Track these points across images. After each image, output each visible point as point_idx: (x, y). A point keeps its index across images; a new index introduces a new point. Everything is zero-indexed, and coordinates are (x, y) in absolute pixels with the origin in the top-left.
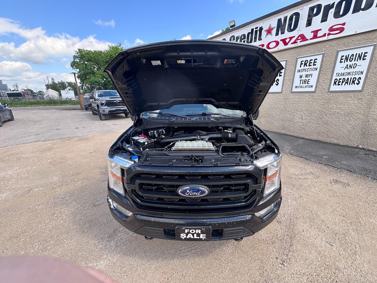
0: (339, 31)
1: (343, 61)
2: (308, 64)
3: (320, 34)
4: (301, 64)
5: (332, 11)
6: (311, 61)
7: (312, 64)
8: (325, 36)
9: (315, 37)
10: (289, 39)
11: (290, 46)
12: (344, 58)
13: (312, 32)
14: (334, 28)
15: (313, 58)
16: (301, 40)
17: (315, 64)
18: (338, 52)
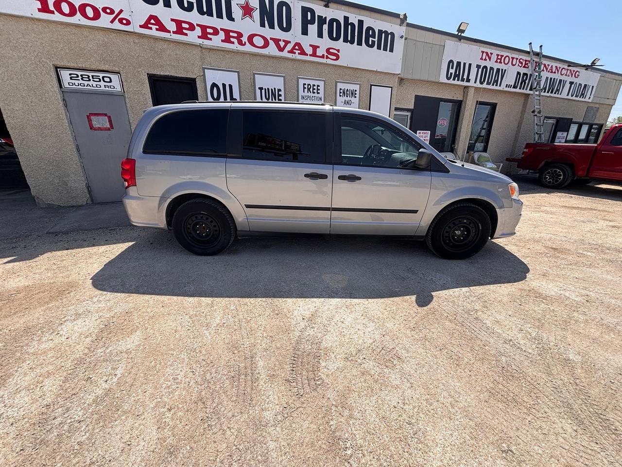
0: (335, 58)
1: (341, 94)
2: (311, 90)
3: (319, 52)
4: (304, 88)
5: (325, 27)
6: (314, 87)
7: (315, 91)
8: (324, 58)
9: (314, 54)
10: (284, 43)
11: (285, 54)
12: (342, 91)
13: (310, 45)
14: (331, 50)
15: (316, 83)
16: (300, 52)
17: (318, 91)
18: (336, 82)
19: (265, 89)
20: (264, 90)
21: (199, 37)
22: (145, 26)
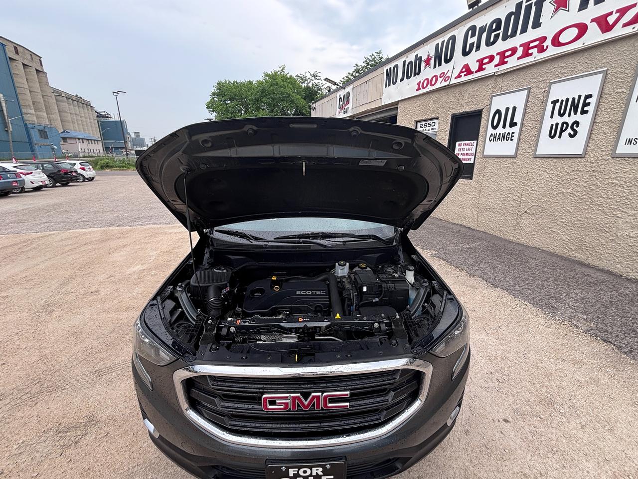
10: (618, 15)
19: (562, 101)
20: (560, 102)
21: (496, 66)
22: (459, 76)
